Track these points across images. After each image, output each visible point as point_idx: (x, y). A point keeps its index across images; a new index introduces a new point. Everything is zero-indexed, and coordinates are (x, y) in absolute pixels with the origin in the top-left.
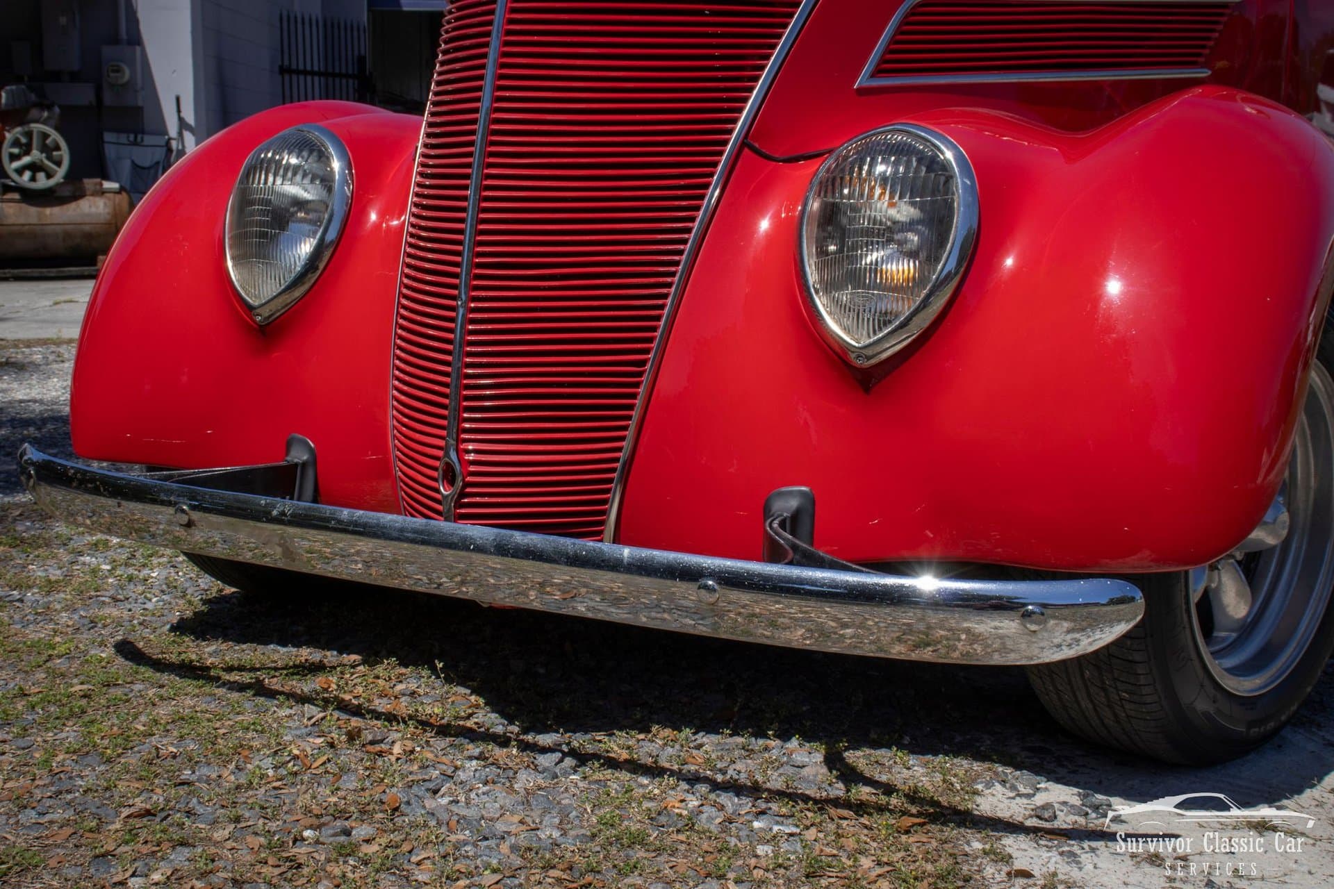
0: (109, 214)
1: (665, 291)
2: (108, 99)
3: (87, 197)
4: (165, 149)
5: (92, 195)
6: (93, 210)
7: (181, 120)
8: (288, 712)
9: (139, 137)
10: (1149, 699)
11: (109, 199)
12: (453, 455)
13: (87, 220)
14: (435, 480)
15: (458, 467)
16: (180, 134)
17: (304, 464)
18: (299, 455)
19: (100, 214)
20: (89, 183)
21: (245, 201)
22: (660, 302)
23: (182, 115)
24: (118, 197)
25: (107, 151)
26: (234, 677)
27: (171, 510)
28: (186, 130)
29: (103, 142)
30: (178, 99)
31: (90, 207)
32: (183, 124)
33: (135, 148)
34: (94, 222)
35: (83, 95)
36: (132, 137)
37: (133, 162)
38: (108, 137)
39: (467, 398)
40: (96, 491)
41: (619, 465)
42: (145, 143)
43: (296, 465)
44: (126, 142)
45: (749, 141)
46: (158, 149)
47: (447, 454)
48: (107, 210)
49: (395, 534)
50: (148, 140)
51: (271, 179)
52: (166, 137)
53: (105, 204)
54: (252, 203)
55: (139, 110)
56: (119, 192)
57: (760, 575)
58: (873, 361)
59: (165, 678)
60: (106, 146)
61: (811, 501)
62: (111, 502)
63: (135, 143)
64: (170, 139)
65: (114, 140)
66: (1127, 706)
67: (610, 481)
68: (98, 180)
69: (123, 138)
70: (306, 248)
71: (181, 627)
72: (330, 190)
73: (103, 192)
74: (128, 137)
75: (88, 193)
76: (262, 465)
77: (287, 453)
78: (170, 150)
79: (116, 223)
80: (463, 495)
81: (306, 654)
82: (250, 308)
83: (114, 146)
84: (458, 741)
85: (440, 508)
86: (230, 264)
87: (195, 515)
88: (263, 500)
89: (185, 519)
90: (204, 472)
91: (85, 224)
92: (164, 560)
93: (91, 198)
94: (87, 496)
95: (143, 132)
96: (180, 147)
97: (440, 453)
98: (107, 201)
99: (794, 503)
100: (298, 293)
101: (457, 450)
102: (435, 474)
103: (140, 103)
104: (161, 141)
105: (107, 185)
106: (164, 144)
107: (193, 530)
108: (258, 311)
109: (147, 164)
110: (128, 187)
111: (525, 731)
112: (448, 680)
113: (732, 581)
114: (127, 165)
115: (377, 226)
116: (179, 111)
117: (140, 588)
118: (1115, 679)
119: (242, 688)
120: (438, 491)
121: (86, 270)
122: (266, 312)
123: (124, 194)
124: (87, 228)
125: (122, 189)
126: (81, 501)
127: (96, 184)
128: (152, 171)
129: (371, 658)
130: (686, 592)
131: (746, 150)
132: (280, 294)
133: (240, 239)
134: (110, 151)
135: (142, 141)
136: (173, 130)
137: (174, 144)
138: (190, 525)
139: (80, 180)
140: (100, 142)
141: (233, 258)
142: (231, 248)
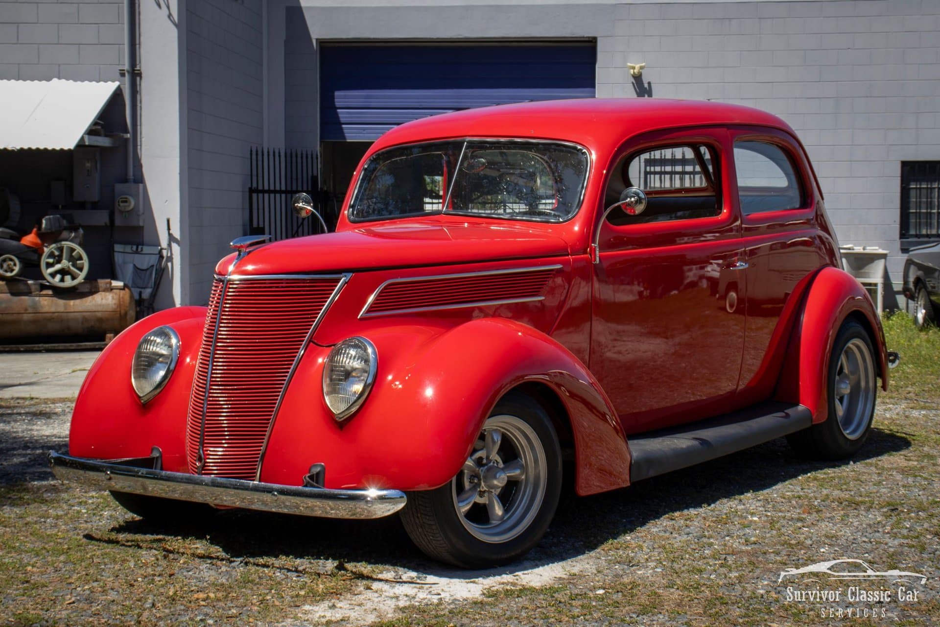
0: (115, 304)
1: (278, 394)
2: (118, 222)
3: (100, 293)
4: (158, 256)
5: (104, 291)
6: (104, 302)
7: (170, 235)
8: (146, 552)
9: (140, 247)
10: (439, 539)
11: (116, 294)
12: (201, 452)
13: (100, 309)
14: (195, 461)
15: (203, 456)
16: (169, 245)
17: (157, 458)
18: (156, 454)
19: (109, 304)
20: (102, 282)
21: (139, 356)
22: (276, 398)
23: (171, 232)
24: (122, 292)
25: (116, 258)
26: (129, 544)
27: (104, 474)
28: (174, 242)
29: (114, 251)
30: (168, 221)
31: (102, 299)
32: (171, 238)
33: (137, 255)
34: (104, 310)
35: (100, 218)
36: (134, 248)
37: (134, 265)
38: (117, 248)
39: (207, 432)
40: (76, 468)
41: (260, 456)
42: (143, 252)
43: (154, 458)
44: (130, 251)
45: (313, 340)
46: (153, 256)
47: (199, 452)
48: (114, 302)
49: (179, 480)
50: (146, 249)
51: (149, 346)
52: (159, 248)
53: (113, 298)
54: (142, 357)
55: (139, 230)
56: (123, 289)
57: (290, 490)
58: (342, 419)
59: (101, 544)
60: (116, 254)
61: (324, 468)
62: (81, 472)
63: (137, 252)
64: (162, 249)
65: (122, 250)
66: (434, 542)
67: (257, 461)
68: (108, 280)
69: (128, 248)
70: (162, 373)
71: (113, 530)
72: (172, 350)
73: (111, 289)
74: (132, 248)
75: (101, 289)
76: (140, 458)
77: (152, 452)
78: (161, 257)
79: (120, 311)
80: (205, 466)
81: (161, 537)
82: (140, 397)
83: (122, 255)
84: (205, 560)
85: (196, 470)
86: (133, 380)
87: (112, 476)
88: (136, 469)
89: (108, 477)
90: (119, 460)
91: (98, 312)
92: (112, 508)
93: (103, 293)
94: (75, 470)
95: (143, 245)
96: (169, 255)
97: (197, 451)
98: (114, 295)
99: (318, 469)
100: (159, 390)
101: (203, 450)
102: (195, 458)
103: (141, 224)
104: (155, 250)
105: (115, 283)
106: (157, 253)
107: (111, 481)
108: (143, 398)
109: (145, 267)
110: (130, 285)
111: (231, 557)
112: (212, 543)
113: (282, 492)
114: (130, 269)
115: (189, 363)
116: (169, 229)
117: (98, 518)
118: (427, 532)
119: (130, 546)
120: (196, 465)
121: (97, 344)
122: (145, 399)
123: (127, 289)
124: (99, 315)
125: (125, 286)
126: (72, 472)
127: (107, 283)
128: (148, 272)
129: (185, 537)
130: (267, 497)
131: (311, 343)
132: (152, 391)
133: (136, 370)
134: (118, 258)
135: (142, 250)
136: (164, 243)
137: (165, 253)
138: (110, 479)
139: (96, 280)
140: (111, 252)
141: (134, 378)
142: (134, 373)
